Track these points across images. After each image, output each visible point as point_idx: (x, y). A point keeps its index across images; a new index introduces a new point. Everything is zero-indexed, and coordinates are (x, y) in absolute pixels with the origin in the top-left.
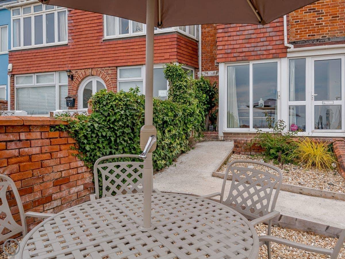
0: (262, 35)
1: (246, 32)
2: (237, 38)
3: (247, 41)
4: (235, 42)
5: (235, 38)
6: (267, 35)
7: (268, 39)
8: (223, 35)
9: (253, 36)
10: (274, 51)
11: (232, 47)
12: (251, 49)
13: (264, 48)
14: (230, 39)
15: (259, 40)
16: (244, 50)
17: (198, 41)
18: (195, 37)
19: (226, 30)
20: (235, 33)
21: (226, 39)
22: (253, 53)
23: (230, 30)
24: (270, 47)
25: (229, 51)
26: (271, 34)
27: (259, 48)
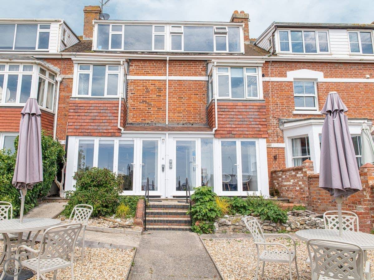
0: (104, 118)
1: (92, 114)
2: (85, 118)
3: (92, 121)
4: (83, 121)
5: (83, 118)
6: (108, 118)
7: (108, 121)
8: (74, 114)
9: (97, 118)
10: (112, 131)
11: (80, 124)
12: (96, 127)
13: (105, 128)
14: (79, 117)
15: (101, 121)
16: (90, 127)
17: (54, 114)
18: (51, 111)
19: (76, 111)
20: (83, 114)
21: (76, 117)
22: (96, 131)
23: (79, 111)
24: (109, 128)
25: (78, 127)
26: (111, 118)
27: (101, 127)
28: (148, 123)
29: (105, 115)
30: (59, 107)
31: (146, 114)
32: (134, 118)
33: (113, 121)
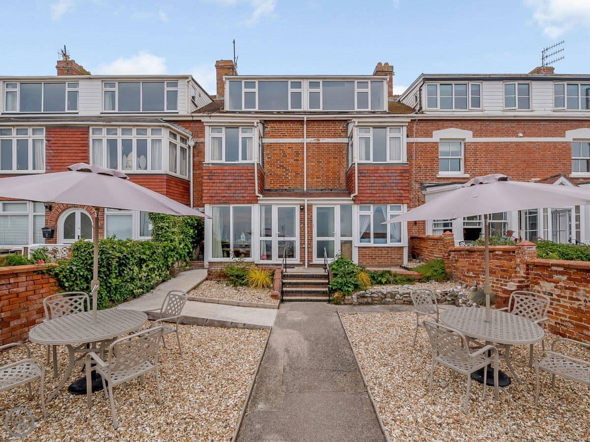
0: (239, 185)
1: (227, 181)
2: (220, 185)
3: (227, 188)
4: (218, 188)
5: (218, 185)
6: (243, 185)
7: (244, 188)
8: (208, 181)
9: (232, 185)
10: (248, 198)
11: (215, 191)
12: (231, 195)
13: (241, 195)
14: (214, 185)
15: (237, 188)
16: (226, 195)
17: (190, 181)
18: (186, 178)
19: (211, 177)
20: (218, 181)
21: (211, 184)
22: (232, 198)
23: (214, 178)
24: (246, 195)
25: (213, 195)
26: (247, 185)
27: (237, 195)
28: (286, 190)
29: (241, 181)
30: (193, 174)
31: (283, 180)
32: (272, 184)
33: (249, 188)
